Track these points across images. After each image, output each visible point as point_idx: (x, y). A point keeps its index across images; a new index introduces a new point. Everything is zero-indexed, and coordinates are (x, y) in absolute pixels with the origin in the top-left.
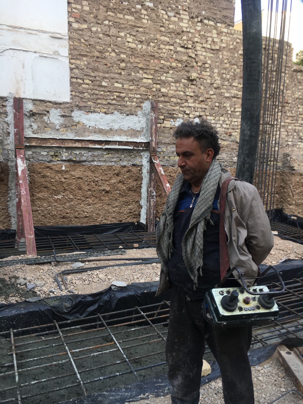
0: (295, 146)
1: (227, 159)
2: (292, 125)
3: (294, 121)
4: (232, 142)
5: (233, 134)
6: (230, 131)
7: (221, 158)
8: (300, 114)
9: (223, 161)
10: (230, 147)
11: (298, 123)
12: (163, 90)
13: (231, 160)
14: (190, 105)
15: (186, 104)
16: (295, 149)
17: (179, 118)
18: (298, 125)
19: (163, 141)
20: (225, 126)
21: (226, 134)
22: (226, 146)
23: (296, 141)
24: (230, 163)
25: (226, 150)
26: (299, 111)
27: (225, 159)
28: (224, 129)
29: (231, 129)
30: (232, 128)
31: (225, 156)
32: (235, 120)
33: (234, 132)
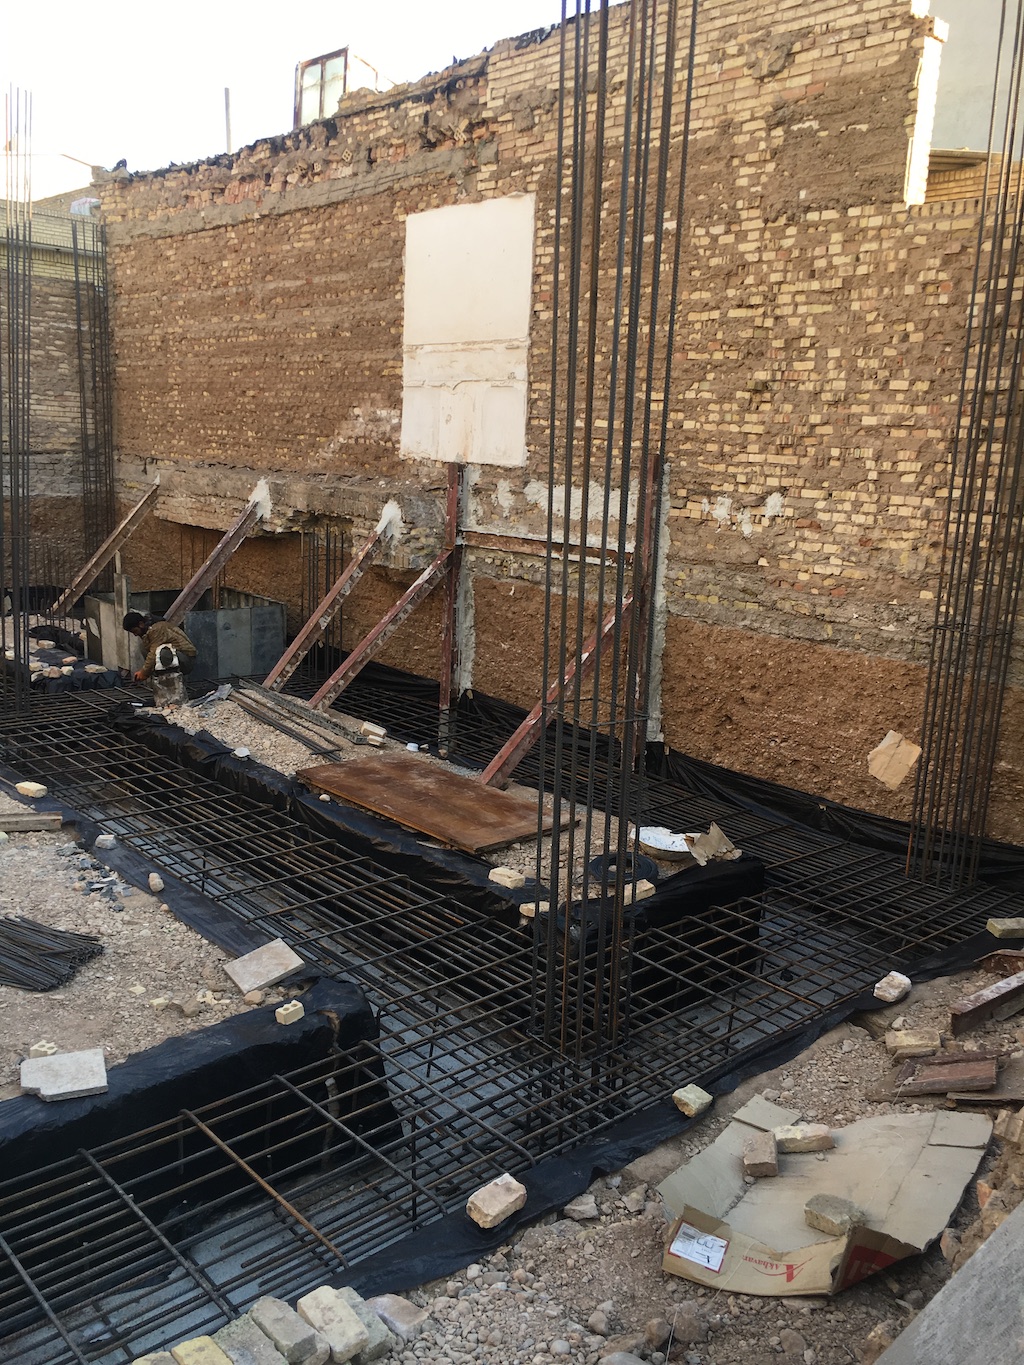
1: (861, 623)
4: (881, 574)
5: (890, 545)
6: (876, 534)
7: (842, 620)
9: (846, 628)
10: (873, 587)
12: (689, 425)
13: (876, 631)
14: (752, 458)
15: (742, 458)
17: (722, 493)
19: (682, 554)
20: (859, 519)
21: (863, 543)
22: (860, 583)
24: (872, 639)
25: (859, 597)
27: (854, 622)
28: (855, 530)
29: (883, 529)
30: (886, 525)
31: (856, 616)
32: (896, 499)
33: (896, 540)
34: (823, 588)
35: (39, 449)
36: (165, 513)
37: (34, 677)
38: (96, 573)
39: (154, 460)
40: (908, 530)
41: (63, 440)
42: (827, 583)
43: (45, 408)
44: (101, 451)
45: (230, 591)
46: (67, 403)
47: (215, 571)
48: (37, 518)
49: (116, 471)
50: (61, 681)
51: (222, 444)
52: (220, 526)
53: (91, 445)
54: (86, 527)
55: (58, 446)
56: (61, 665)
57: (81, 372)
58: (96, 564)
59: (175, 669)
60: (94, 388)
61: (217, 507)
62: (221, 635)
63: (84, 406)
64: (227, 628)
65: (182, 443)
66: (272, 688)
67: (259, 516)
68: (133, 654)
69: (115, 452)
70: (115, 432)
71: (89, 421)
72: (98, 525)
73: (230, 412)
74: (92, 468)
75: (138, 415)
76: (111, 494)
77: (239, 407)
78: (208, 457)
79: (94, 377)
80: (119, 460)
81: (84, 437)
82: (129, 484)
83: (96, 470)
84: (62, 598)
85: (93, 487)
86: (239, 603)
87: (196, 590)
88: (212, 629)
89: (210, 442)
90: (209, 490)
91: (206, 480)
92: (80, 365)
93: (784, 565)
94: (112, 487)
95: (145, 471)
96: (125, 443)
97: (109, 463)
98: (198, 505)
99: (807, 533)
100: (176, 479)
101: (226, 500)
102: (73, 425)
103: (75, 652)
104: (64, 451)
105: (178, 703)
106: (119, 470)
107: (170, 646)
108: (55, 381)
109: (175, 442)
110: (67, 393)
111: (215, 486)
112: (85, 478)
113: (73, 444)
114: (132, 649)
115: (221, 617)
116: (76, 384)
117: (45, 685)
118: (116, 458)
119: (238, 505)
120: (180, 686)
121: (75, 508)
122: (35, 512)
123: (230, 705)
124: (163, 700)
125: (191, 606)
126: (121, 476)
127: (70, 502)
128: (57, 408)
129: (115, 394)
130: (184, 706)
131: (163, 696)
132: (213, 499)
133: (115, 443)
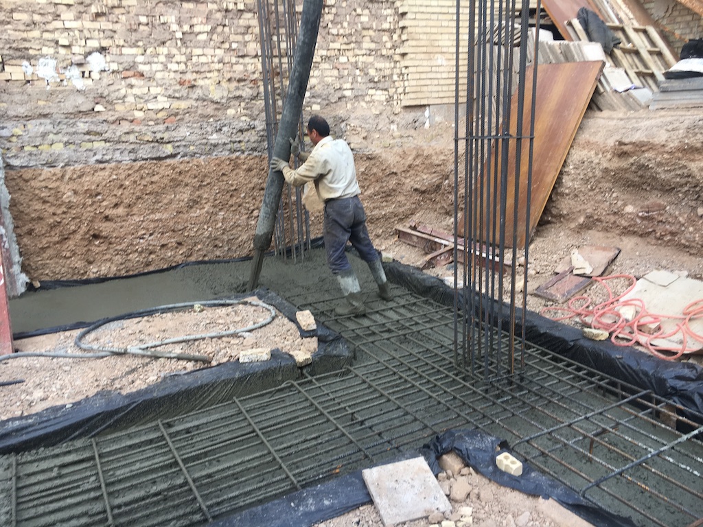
0: (360, 98)
1: (193, 138)
2: (350, 54)
3: (352, 45)
4: (199, 103)
5: (200, 82)
6: (189, 77)
7: (178, 139)
8: (364, 29)
9: (184, 143)
10: (196, 112)
11: (361, 49)
13: (205, 141)
14: (68, 25)
15: (58, 24)
16: (363, 104)
17: (43, 56)
18: (364, 52)
19: (11, 113)
20: (173, 67)
21: (181, 83)
22: (186, 111)
23: (364, 87)
24: (203, 147)
25: (187, 121)
26: (361, 23)
27: (189, 138)
28: (172, 75)
29: (193, 72)
30: (194, 69)
31: (188, 134)
32: (197, 51)
33: (203, 79)
34: (158, 119)
40: (210, 71)
42: (160, 115)
93: (118, 107)
99: (133, 81)
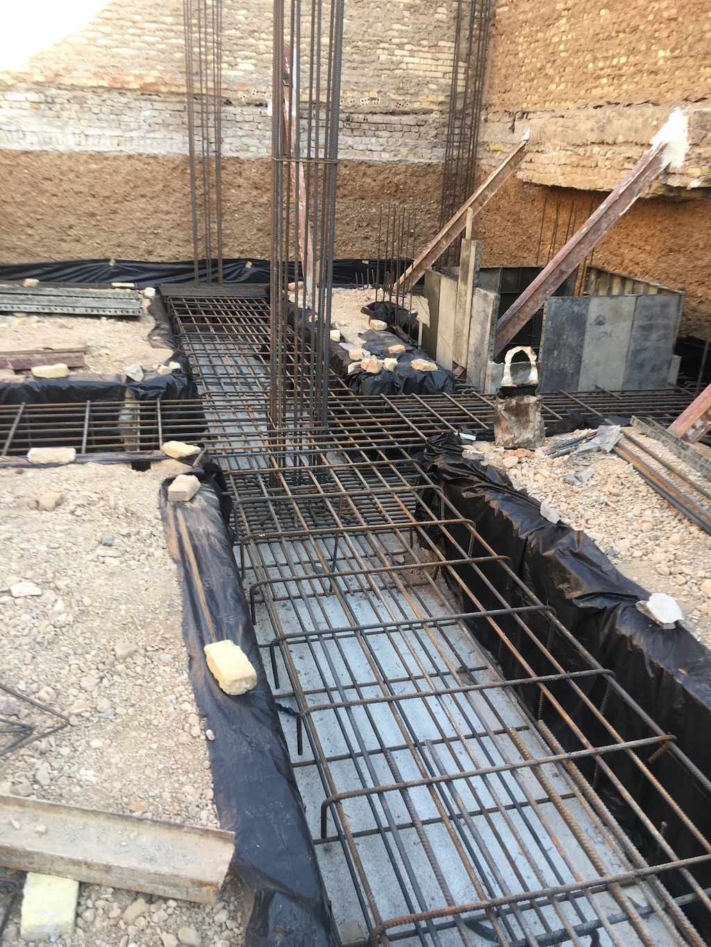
35: (407, 109)
36: (530, 174)
37: (351, 369)
38: (445, 246)
39: (524, 114)
41: (432, 98)
43: (416, 60)
44: (469, 111)
45: (600, 272)
46: (440, 55)
47: (591, 243)
48: (397, 186)
49: (481, 134)
50: (379, 378)
51: (616, 76)
52: (601, 184)
53: (459, 105)
54: (444, 197)
55: (426, 106)
56: (383, 355)
57: (458, 18)
58: (447, 235)
59: (529, 389)
60: (471, 35)
61: (600, 159)
62: (591, 331)
63: (456, 59)
64: (600, 323)
65: (562, 86)
66: (685, 437)
67: (664, 165)
68: (472, 348)
69: (483, 112)
70: (486, 88)
71: (461, 76)
72: (455, 196)
73: (635, 30)
74: (457, 131)
75: (514, 61)
76: (473, 161)
77: (651, 17)
78: (594, 99)
79: (472, 22)
80: (486, 120)
81: (454, 95)
82: (492, 147)
83: (461, 134)
84: (409, 271)
85: (455, 152)
86: (610, 289)
87: (563, 267)
88: (579, 323)
89: (599, 77)
90: (593, 137)
91: (590, 124)
92: (459, 9)
94: (475, 152)
95: (512, 129)
96: (495, 99)
97: (475, 127)
98: (574, 159)
100: (551, 129)
101: (615, 148)
102: (443, 81)
103: (406, 337)
104: (431, 112)
105: (529, 445)
106: (485, 132)
107: (528, 350)
108: (431, 28)
109: (553, 87)
110: (442, 43)
111: (602, 129)
112: (449, 143)
113: (441, 103)
114: (472, 341)
115: (596, 307)
116: (452, 32)
117: (359, 383)
118: (483, 118)
119: (633, 152)
120: (536, 418)
121: (435, 177)
122: (395, 180)
123: (619, 467)
124: (508, 437)
125: (553, 289)
126: (486, 139)
127: (430, 170)
128: (430, 61)
129: (492, 43)
130: (539, 452)
131: (507, 430)
132: (596, 149)
133: (484, 102)
